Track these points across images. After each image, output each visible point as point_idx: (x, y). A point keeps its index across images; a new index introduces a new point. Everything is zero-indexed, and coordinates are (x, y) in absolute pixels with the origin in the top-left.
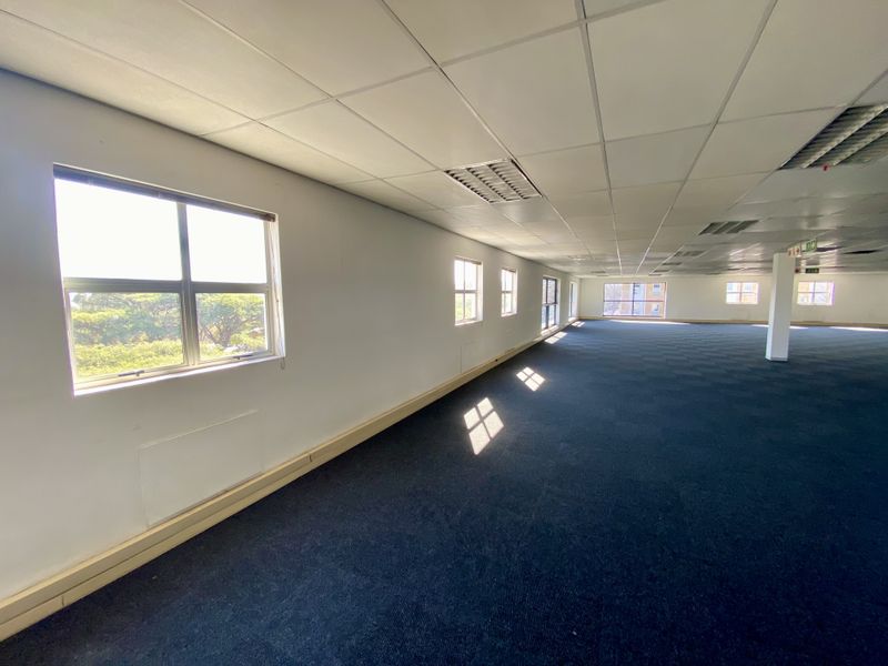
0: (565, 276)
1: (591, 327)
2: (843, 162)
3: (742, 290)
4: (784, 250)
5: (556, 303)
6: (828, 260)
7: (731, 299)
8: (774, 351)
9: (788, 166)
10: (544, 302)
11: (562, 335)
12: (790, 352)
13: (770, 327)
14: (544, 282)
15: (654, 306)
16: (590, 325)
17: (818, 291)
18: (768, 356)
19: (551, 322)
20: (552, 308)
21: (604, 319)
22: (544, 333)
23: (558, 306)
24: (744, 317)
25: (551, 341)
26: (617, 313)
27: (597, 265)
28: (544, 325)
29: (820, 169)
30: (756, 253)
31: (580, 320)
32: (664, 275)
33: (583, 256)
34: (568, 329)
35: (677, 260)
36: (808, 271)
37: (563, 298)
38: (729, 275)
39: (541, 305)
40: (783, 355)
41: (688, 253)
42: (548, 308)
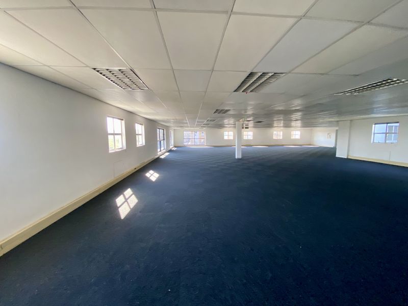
0: (167, 128)
1: (179, 150)
2: (251, 91)
3: (228, 135)
4: (238, 121)
5: (164, 139)
6: (251, 124)
7: (226, 138)
8: (238, 155)
9: (235, 91)
10: (158, 139)
11: (167, 154)
12: (242, 154)
13: (236, 147)
14: (158, 130)
15: (202, 140)
16: (179, 149)
17: (249, 135)
18: (236, 157)
19: (162, 148)
20: (162, 142)
21: (184, 146)
22: (159, 153)
23: (165, 141)
24: (229, 144)
25: (162, 157)
26: (189, 143)
27: (180, 123)
28: (159, 150)
29: (245, 93)
30: (232, 121)
31: (175, 147)
32: (204, 128)
33: (173, 119)
34: (170, 151)
35: (208, 122)
36: (246, 128)
37: (167, 137)
38: (225, 129)
39: (157, 141)
40: (240, 157)
41: (211, 121)
42: (160, 142)
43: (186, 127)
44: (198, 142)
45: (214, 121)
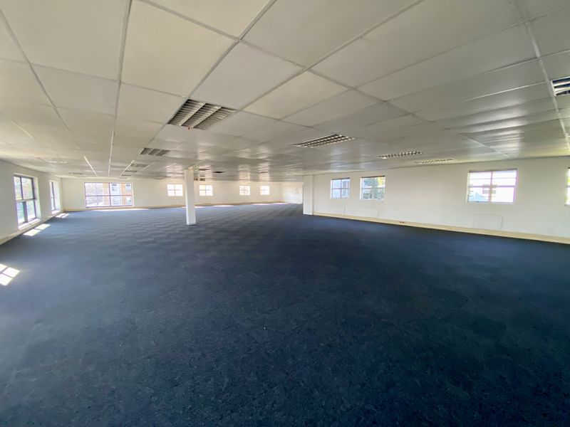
0: (43, 176)
1: (75, 217)
2: (195, 127)
3: (175, 189)
4: (187, 169)
5: (34, 198)
6: (209, 174)
7: (171, 194)
8: (191, 220)
9: (170, 122)
10: (18, 197)
11: (44, 226)
12: (196, 220)
13: (187, 207)
14: (15, 178)
16: (73, 215)
17: (207, 189)
18: (188, 223)
19: (31, 216)
20: (30, 204)
21: (88, 210)
22: (22, 227)
23: (38, 202)
24: (178, 203)
25: (31, 233)
26: (101, 204)
28: (21, 220)
29: (186, 128)
31: (65, 212)
32: (129, 178)
33: (54, 159)
34: (53, 220)
35: (132, 169)
36: (201, 180)
37: (43, 195)
38: (168, 180)
39: (15, 202)
40: (194, 222)
41: (138, 166)
42: (24, 203)
43: (86, 174)
44: (118, 201)
45: (146, 166)
